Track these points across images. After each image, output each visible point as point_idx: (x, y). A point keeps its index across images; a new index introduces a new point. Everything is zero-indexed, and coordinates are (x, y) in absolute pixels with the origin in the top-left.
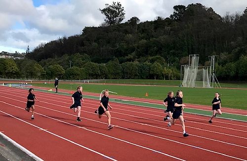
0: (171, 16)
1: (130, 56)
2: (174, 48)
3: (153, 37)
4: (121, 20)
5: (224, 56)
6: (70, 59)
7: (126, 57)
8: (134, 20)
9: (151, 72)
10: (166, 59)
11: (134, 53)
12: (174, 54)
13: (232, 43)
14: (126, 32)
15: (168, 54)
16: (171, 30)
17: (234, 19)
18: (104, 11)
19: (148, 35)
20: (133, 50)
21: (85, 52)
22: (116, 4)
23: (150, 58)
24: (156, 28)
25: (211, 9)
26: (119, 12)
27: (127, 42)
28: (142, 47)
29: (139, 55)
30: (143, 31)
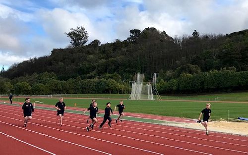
0: (128, 39)
1: (92, 74)
2: (129, 67)
3: (112, 57)
4: (85, 42)
5: (169, 73)
6: (39, 77)
7: (88, 75)
8: (96, 42)
9: (107, 88)
10: (122, 76)
11: (94, 71)
12: (129, 72)
13: (177, 62)
14: (89, 53)
15: (125, 71)
16: (127, 51)
17: (181, 41)
18: (69, 34)
19: (107, 55)
20: (94, 68)
21: (52, 71)
22: (80, 28)
23: (108, 75)
24: (114, 50)
25: (164, 33)
26: (83, 35)
27: (89, 62)
28: (101, 66)
29: (99, 73)
30: (104, 52)
